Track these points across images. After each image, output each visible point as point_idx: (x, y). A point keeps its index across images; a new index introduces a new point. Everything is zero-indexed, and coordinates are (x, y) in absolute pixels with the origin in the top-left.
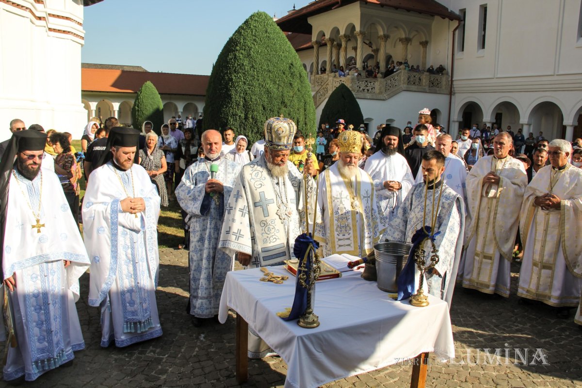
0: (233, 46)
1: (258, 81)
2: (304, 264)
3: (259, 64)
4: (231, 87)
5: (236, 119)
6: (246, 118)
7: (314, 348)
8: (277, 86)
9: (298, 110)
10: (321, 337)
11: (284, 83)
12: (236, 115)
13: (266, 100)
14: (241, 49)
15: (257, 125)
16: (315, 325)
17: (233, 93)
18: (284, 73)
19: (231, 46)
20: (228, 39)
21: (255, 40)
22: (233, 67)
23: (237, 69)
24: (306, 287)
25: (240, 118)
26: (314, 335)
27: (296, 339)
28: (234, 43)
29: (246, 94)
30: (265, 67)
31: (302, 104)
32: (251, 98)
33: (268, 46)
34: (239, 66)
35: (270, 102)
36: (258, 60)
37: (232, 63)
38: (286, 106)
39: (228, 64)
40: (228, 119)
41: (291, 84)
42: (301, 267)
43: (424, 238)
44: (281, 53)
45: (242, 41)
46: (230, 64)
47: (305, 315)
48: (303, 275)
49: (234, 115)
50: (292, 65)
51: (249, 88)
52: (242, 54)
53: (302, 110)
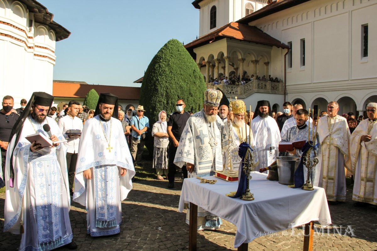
0: (158, 60)
1: (175, 80)
2: (246, 159)
3: (175, 70)
4: (158, 84)
5: (161, 104)
6: (168, 103)
7: (253, 212)
8: (186, 84)
9: (199, 98)
10: (257, 205)
11: (190, 82)
12: (161, 101)
13: (180, 92)
14: (163, 61)
15: (174, 107)
16: (251, 199)
17: (159, 88)
18: (190, 76)
19: (156, 60)
20: (154, 56)
21: (172, 56)
22: (159, 72)
23: (161, 73)
24: (246, 175)
25: (163, 104)
26: (253, 204)
27: (243, 206)
28: (159, 58)
29: (168, 88)
30: (178, 72)
31: (202, 95)
32: (171, 91)
33: (180, 59)
34: (162, 72)
35: (182, 93)
36: (174, 68)
37: (158, 69)
38: (192, 96)
39: (155, 70)
40: (156, 104)
41: (194, 82)
42: (244, 161)
43: (309, 148)
44: (188, 64)
45: (164, 56)
46: (156, 70)
47: (246, 193)
48: (245, 167)
49: (160, 102)
50: (195, 71)
51: (169, 85)
52: (164, 64)
53: (201, 99)
